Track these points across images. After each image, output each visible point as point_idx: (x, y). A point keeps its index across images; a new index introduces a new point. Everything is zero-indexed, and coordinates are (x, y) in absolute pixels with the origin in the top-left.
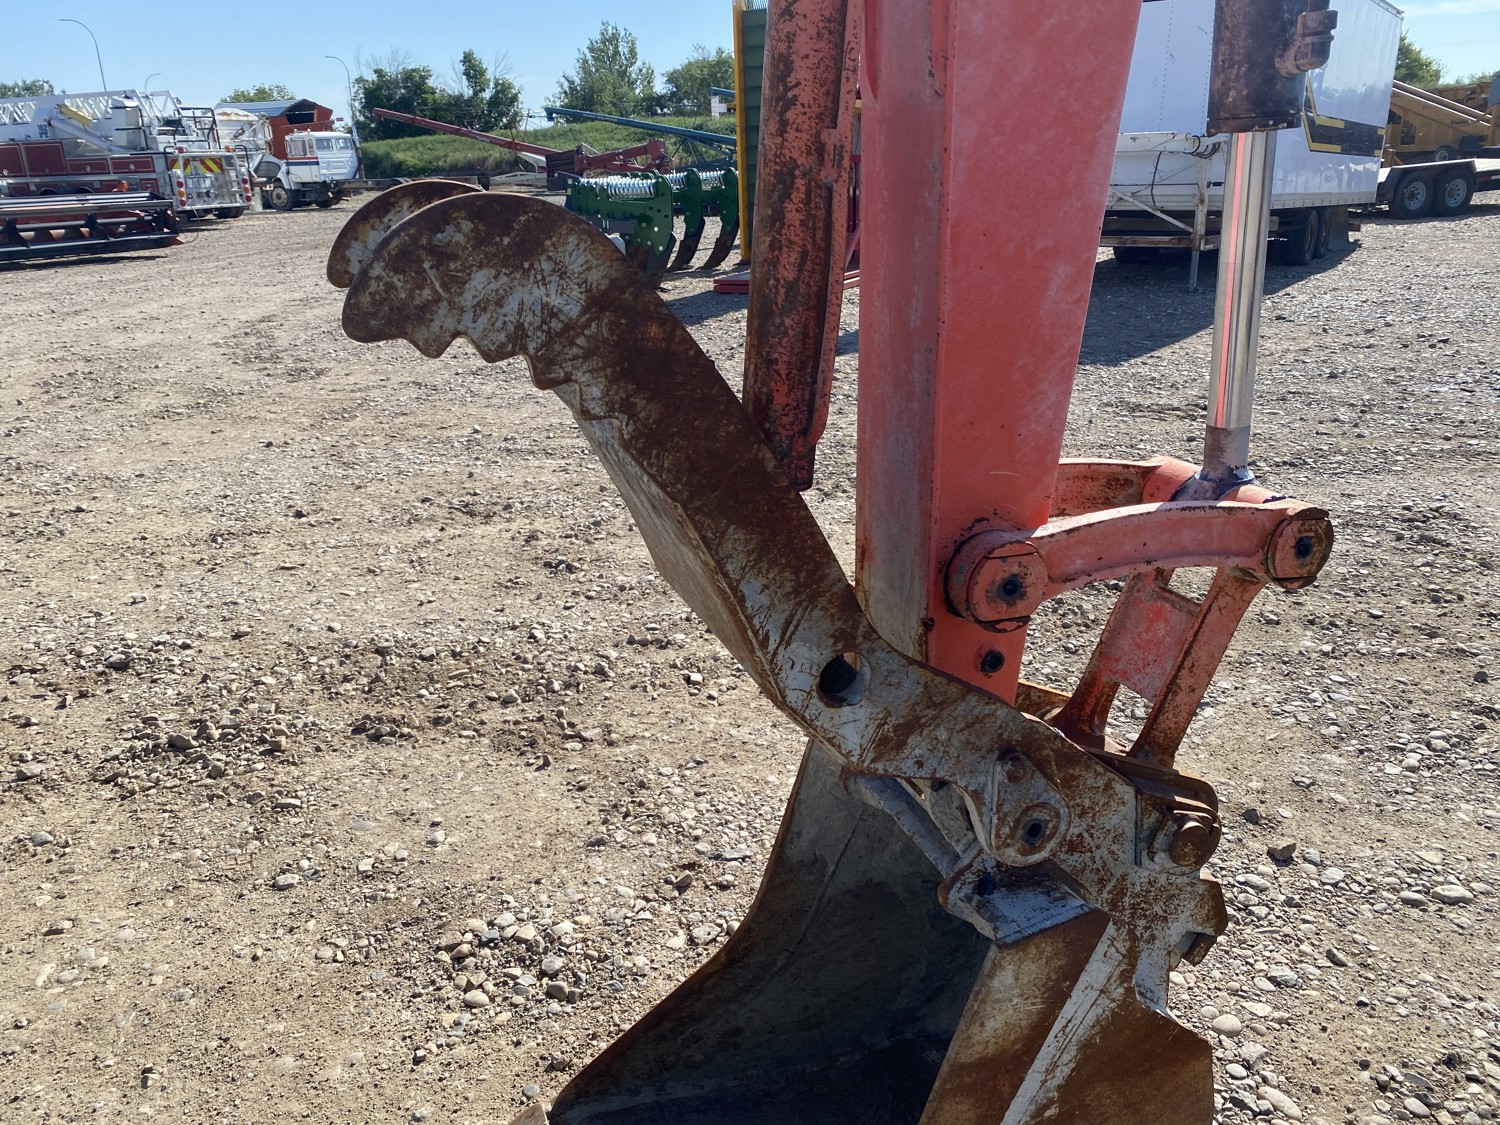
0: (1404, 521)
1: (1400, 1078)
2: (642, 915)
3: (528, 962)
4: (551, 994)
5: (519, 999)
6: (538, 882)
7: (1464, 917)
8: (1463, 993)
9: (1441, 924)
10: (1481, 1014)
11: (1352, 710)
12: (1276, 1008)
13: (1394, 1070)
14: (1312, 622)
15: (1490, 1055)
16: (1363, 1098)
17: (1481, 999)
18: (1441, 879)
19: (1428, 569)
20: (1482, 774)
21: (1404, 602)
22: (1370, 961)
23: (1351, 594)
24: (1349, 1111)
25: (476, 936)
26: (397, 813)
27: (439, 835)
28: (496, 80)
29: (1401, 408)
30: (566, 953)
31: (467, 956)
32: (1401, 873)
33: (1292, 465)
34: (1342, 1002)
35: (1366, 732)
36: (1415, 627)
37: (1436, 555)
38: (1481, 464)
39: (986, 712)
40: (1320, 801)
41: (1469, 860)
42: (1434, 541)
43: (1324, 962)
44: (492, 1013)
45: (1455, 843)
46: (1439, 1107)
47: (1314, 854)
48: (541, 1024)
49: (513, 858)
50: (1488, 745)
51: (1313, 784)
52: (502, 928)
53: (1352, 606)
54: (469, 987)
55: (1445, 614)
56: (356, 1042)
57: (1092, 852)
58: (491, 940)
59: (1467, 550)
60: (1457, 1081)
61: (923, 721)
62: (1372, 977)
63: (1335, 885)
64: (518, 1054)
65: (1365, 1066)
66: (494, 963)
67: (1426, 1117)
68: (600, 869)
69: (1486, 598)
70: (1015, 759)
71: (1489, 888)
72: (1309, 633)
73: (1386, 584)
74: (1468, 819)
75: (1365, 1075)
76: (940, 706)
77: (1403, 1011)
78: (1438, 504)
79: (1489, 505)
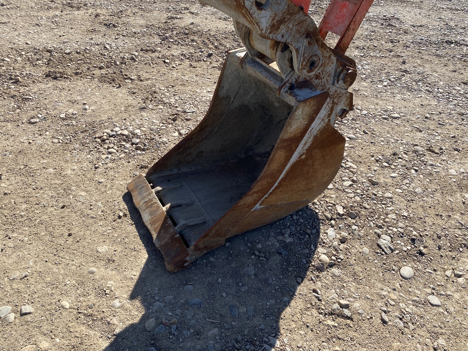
0: (384, 20)
1: (382, 159)
2: (162, 128)
3: (127, 141)
4: (137, 149)
5: (126, 151)
6: (125, 119)
7: (398, 122)
8: (398, 139)
9: (392, 123)
10: (402, 144)
11: (369, 71)
12: (350, 144)
13: (380, 157)
14: (358, 48)
15: (404, 153)
16: (372, 163)
17: (402, 140)
18: (392, 113)
19: (390, 33)
20: (403, 87)
21: (383, 43)
22: (374, 133)
23: (369, 40)
24: (369, 166)
25: (108, 134)
26: (70, 101)
27: (87, 107)
30: (139, 138)
31: (106, 140)
32: (382, 112)
34: (367, 142)
35: (373, 77)
36: (386, 49)
37: (392, 30)
38: (405, 4)
40: (360, 94)
41: (399, 108)
42: (392, 25)
43: (362, 133)
44: (118, 155)
45: (396, 104)
46: (391, 164)
47: (359, 107)
48: (135, 157)
49: (115, 113)
50: (405, 80)
51: (359, 90)
52: (116, 132)
53: (369, 44)
54: (109, 148)
55: (394, 46)
56: (74, 164)
57: (322, 79)
58: (114, 135)
59: (401, 28)
60: (396, 159)
61: (286, 19)
62: (375, 136)
63: (365, 115)
64: (129, 165)
65: (373, 156)
66: (116, 141)
67: (388, 167)
68: (146, 116)
69: (406, 42)
70: (311, 37)
71: (404, 115)
72: (357, 51)
73: (378, 37)
74: (399, 98)
75: (373, 159)
76: (291, 14)
77: (382, 144)
78: (393, 15)
79: (407, 16)
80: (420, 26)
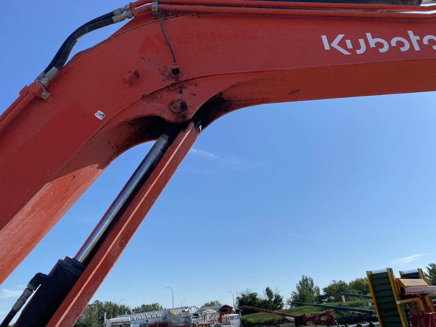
28: (276, 295)
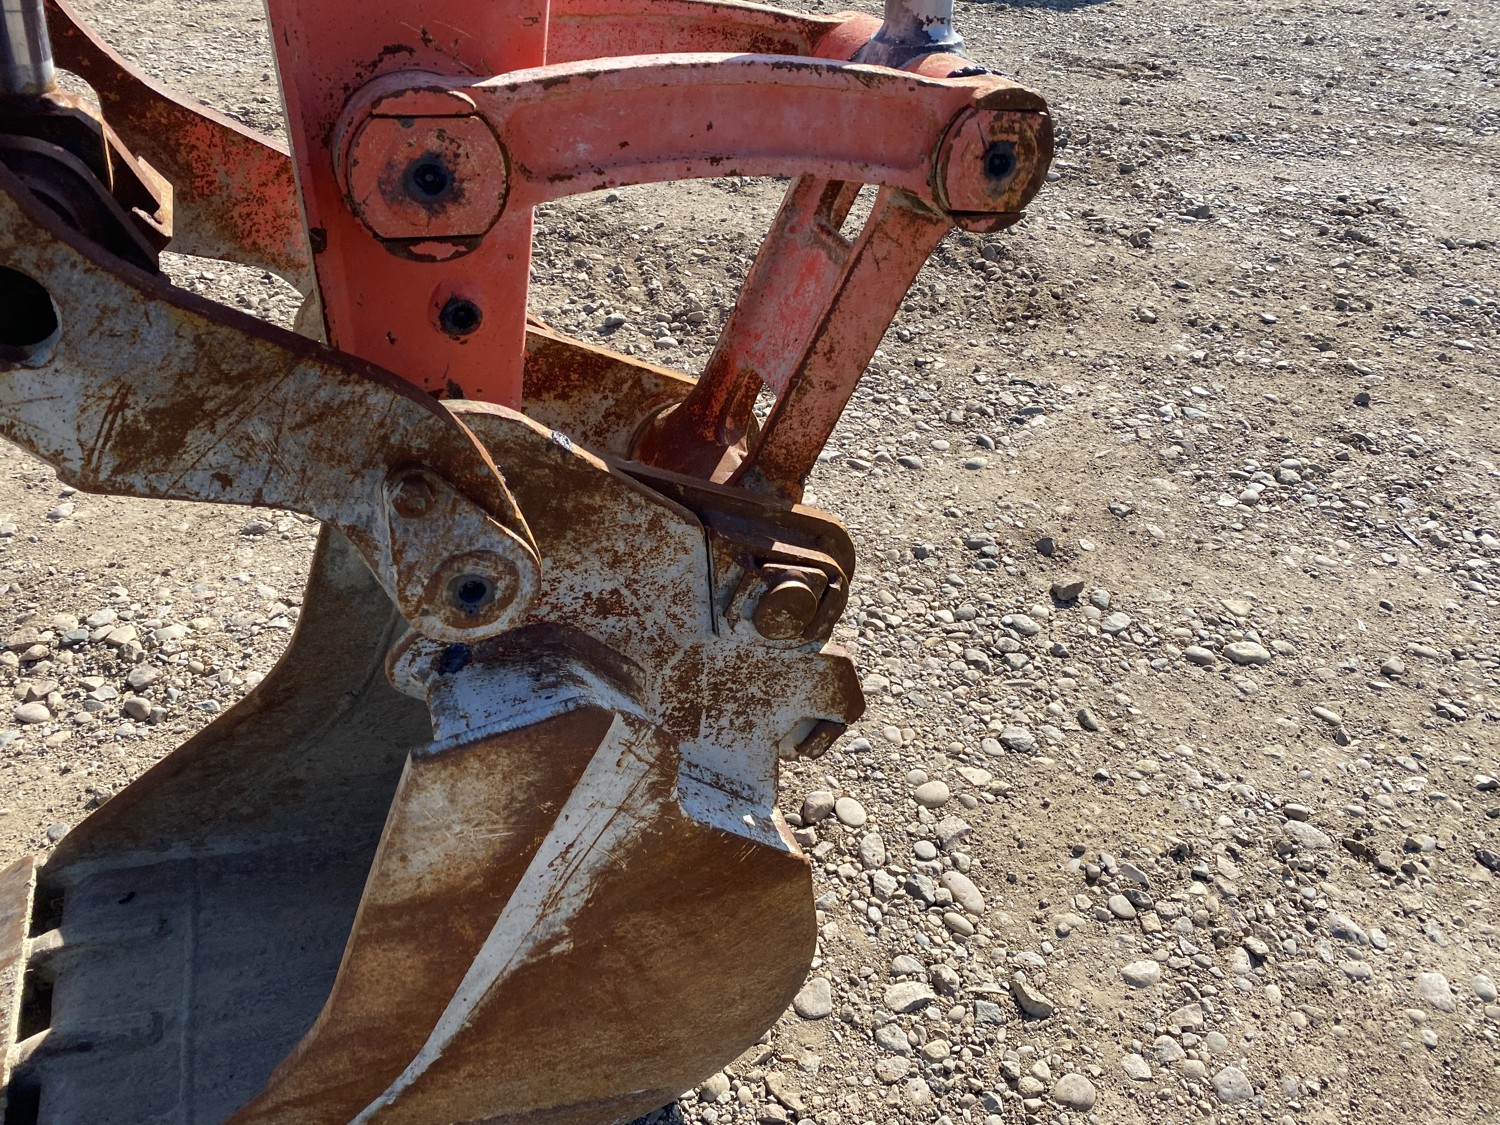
0: (1334, 214)
1: (1114, 870)
2: (277, 622)
3: (114, 672)
4: (129, 712)
5: (85, 716)
6: (165, 574)
7: (1248, 679)
8: (1220, 772)
9: (1225, 687)
10: (1234, 798)
11: (1203, 428)
12: (999, 776)
13: (1110, 861)
14: (1192, 324)
15: (1229, 849)
16: (1063, 891)
17: (1239, 780)
18: (1239, 633)
19: (1343, 270)
20: (1327, 513)
21: (1304, 307)
22: (1126, 726)
23: (1248, 294)
24: (1042, 906)
25: (59, 635)
26: (24, 477)
27: (65, 508)
29: (1373, 84)
30: (164, 662)
31: (40, 659)
32: (1197, 624)
33: (1230, 140)
34: (1077, 774)
35: (1211, 455)
36: (1307, 337)
37: (1358, 255)
38: (1442, 155)
39: (346, 397)
40: (1132, 533)
41: (1280, 613)
42: (1361, 239)
43: (1072, 724)
44: (47, 731)
45: (1271, 591)
46: (1148, 908)
47: (1103, 595)
48: (104, 748)
49: (147, 543)
50: (1344, 479)
51: (1131, 512)
52: (95, 628)
53: (1245, 309)
54: (30, 697)
55: (1345, 324)
58: (77, 641)
59: (1394, 252)
60: (1179, 878)
61: (209, 406)
62: (1122, 745)
63: (1115, 634)
64: (59, 785)
65: (1078, 852)
66: (73, 669)
67: (1131, 919)
68: (247, 563)
69: (1398, 309)
70: (414, 481)
71: (1291, 647)
72: (1185, 336)
73: (1291, 285)
74: (1293, 564)
75: (1076, 863)
77: (1144, 789)
78: (1378, 197)
79: (1435, 201)
80: (1478, 245)
